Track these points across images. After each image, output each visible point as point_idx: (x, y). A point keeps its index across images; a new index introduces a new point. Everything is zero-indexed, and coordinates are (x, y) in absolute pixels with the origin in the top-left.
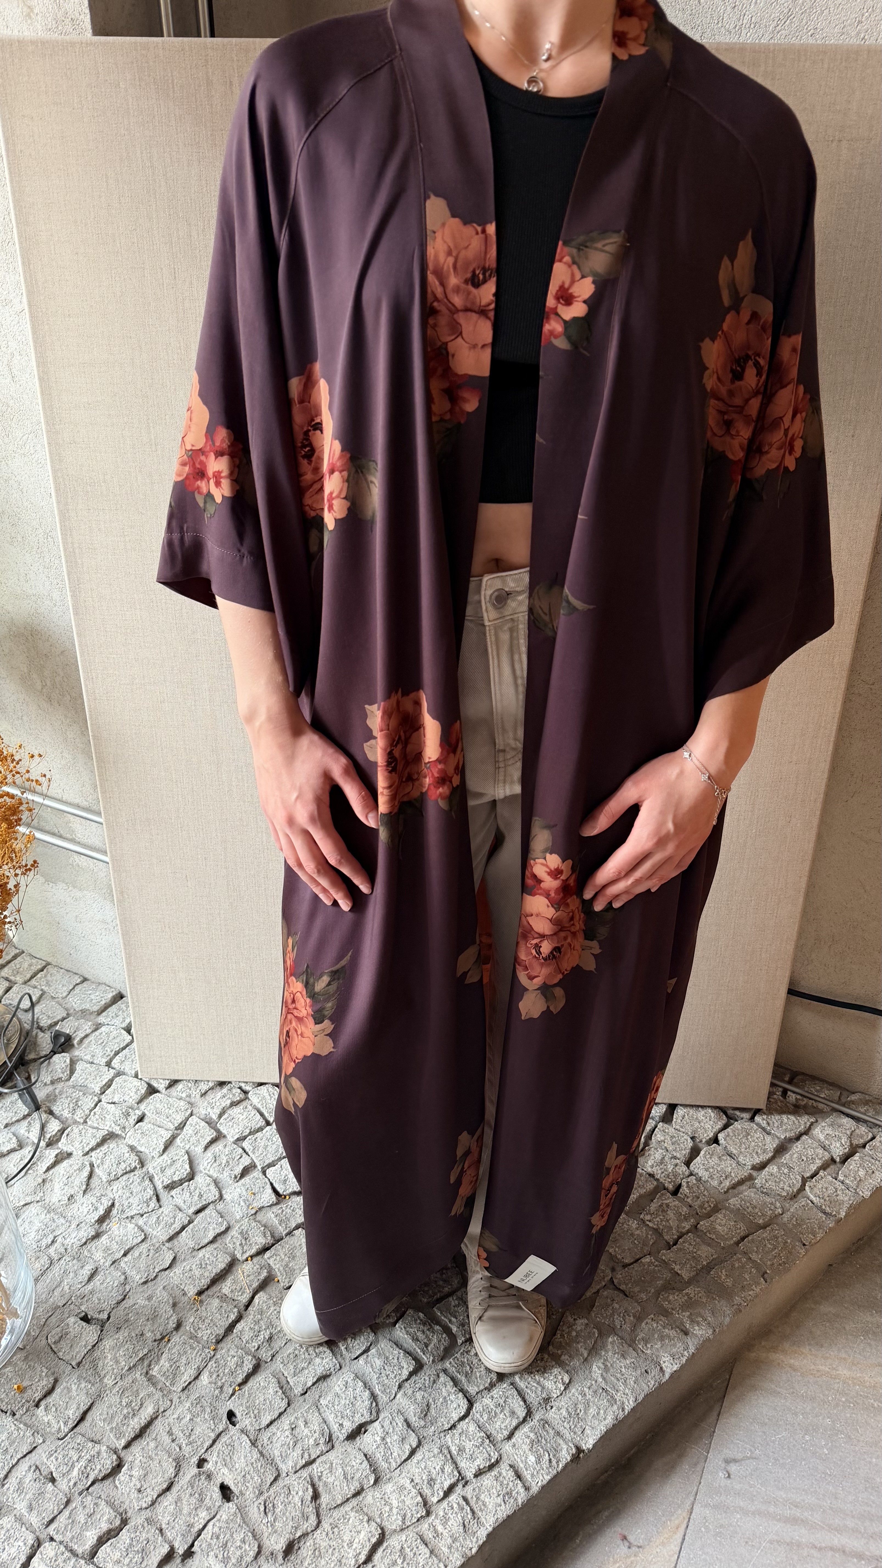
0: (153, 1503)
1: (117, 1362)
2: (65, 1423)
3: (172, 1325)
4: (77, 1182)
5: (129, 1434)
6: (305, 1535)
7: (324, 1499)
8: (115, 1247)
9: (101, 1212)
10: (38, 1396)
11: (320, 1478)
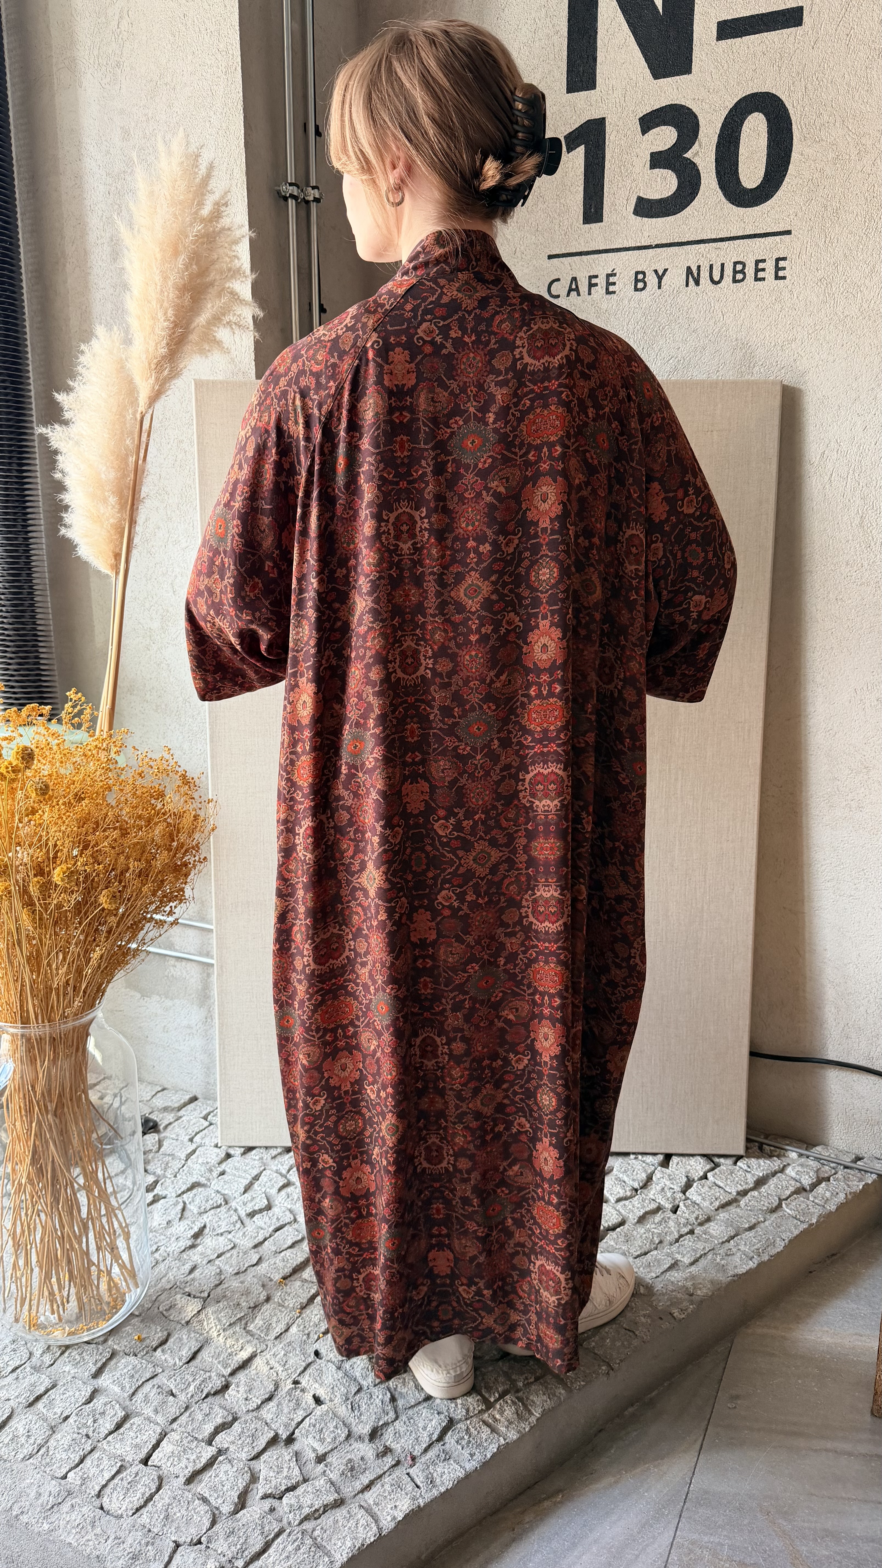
0: (258, 1407)
1: (219, 1320)
2: (180, 1359)
3: (263, 1297)
4: (173, 1212)
5: (234, 1365)
6: (386, 1424)
7: (400, 1403)
8: (209, 1252)
9: (196, 1229)
10: (155, 1344)
11: (395, 1389)
